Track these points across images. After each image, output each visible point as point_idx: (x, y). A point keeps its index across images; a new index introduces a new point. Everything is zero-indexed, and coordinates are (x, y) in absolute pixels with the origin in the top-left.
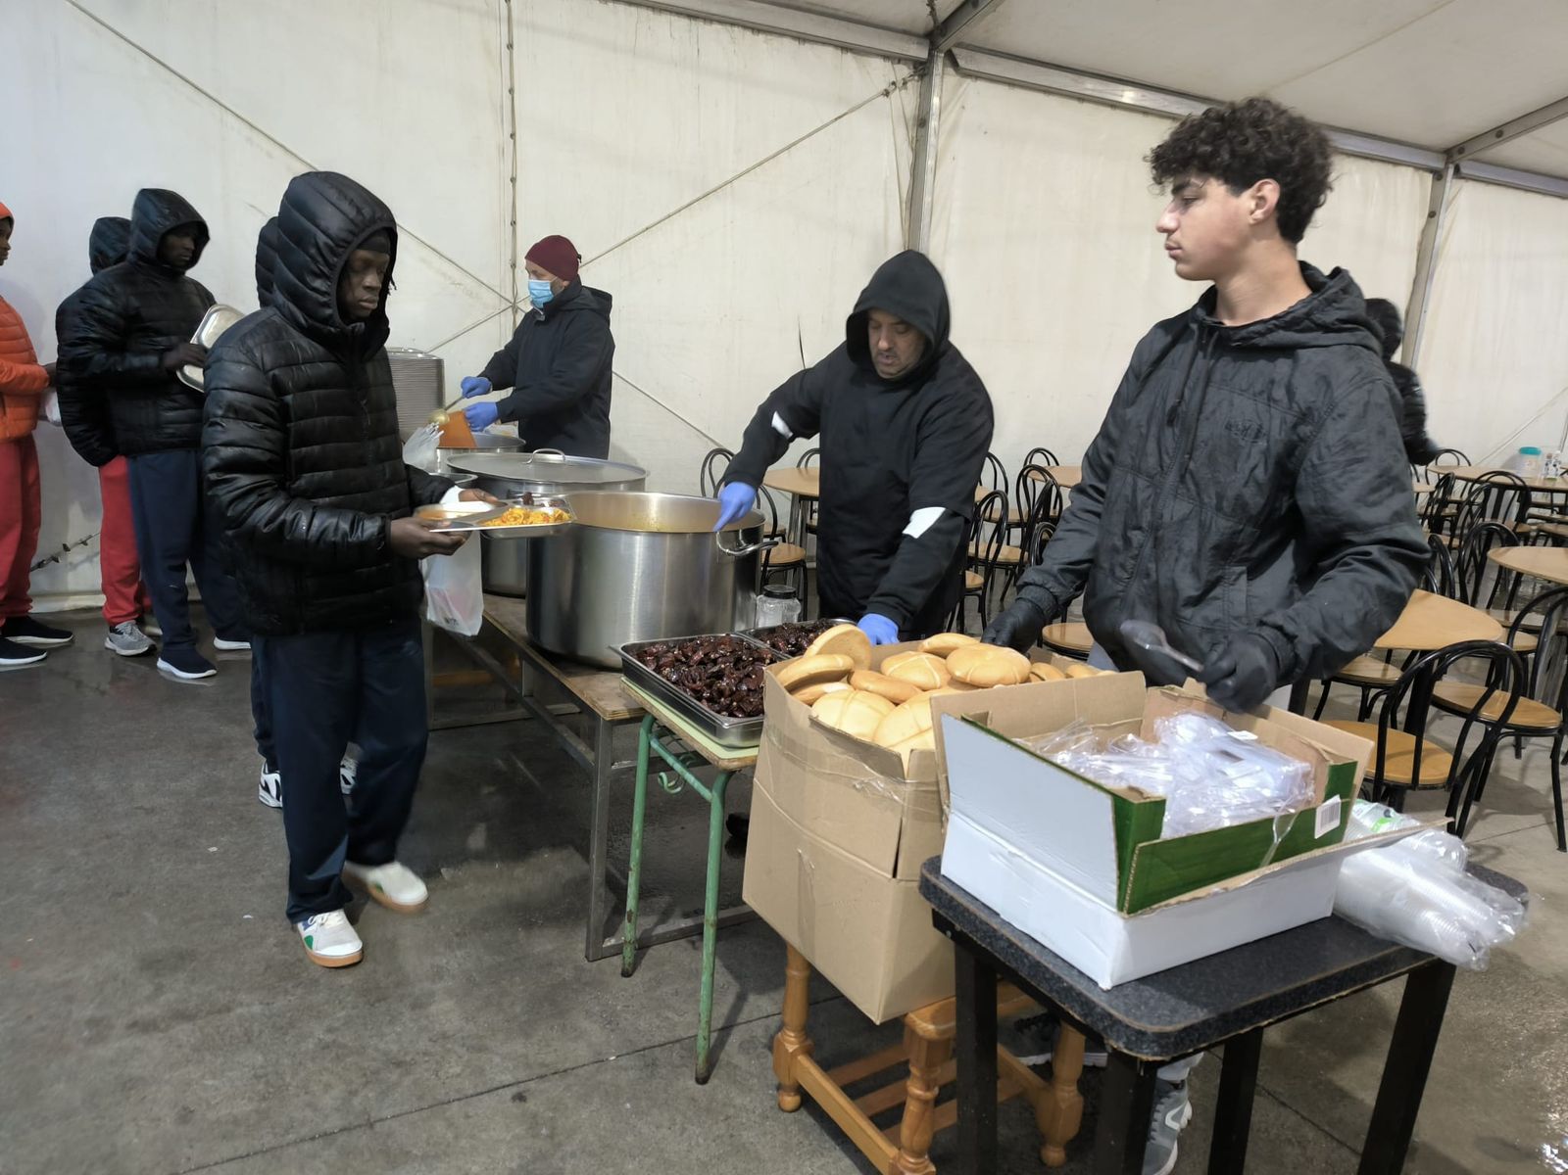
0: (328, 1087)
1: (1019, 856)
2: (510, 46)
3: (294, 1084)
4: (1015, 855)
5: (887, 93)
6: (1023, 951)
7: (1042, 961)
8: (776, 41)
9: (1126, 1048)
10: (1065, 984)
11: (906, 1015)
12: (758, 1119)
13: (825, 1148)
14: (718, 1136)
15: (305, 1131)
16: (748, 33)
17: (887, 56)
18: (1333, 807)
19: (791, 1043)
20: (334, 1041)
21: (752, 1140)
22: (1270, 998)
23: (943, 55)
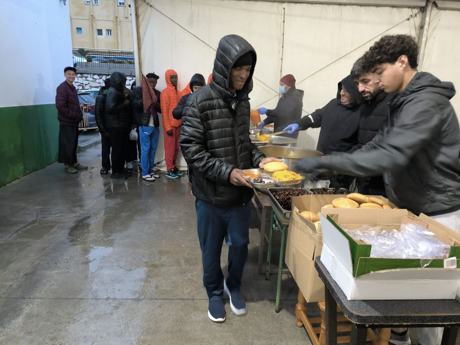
0: (187, 289)
1: (335, 257)
2: (284, 22)
3: (180, 286)
4: (334, 257)
5: (408, 19)
6: (331, 285)
7: (334, 289)
8: (368, 8)
9: (348, 317)
10: (337, 296)
11: (318, 302)
12: (289, 326)
13: (306, 339)
14: (277, 327)
15: (179, 297)
16: (359, 7)
17: (409, 7)
18: (452, 261)
19: (300, 307)
20: (192, 278)
21: (286, 331)
22: (407, 316)
23: (431, 4)
